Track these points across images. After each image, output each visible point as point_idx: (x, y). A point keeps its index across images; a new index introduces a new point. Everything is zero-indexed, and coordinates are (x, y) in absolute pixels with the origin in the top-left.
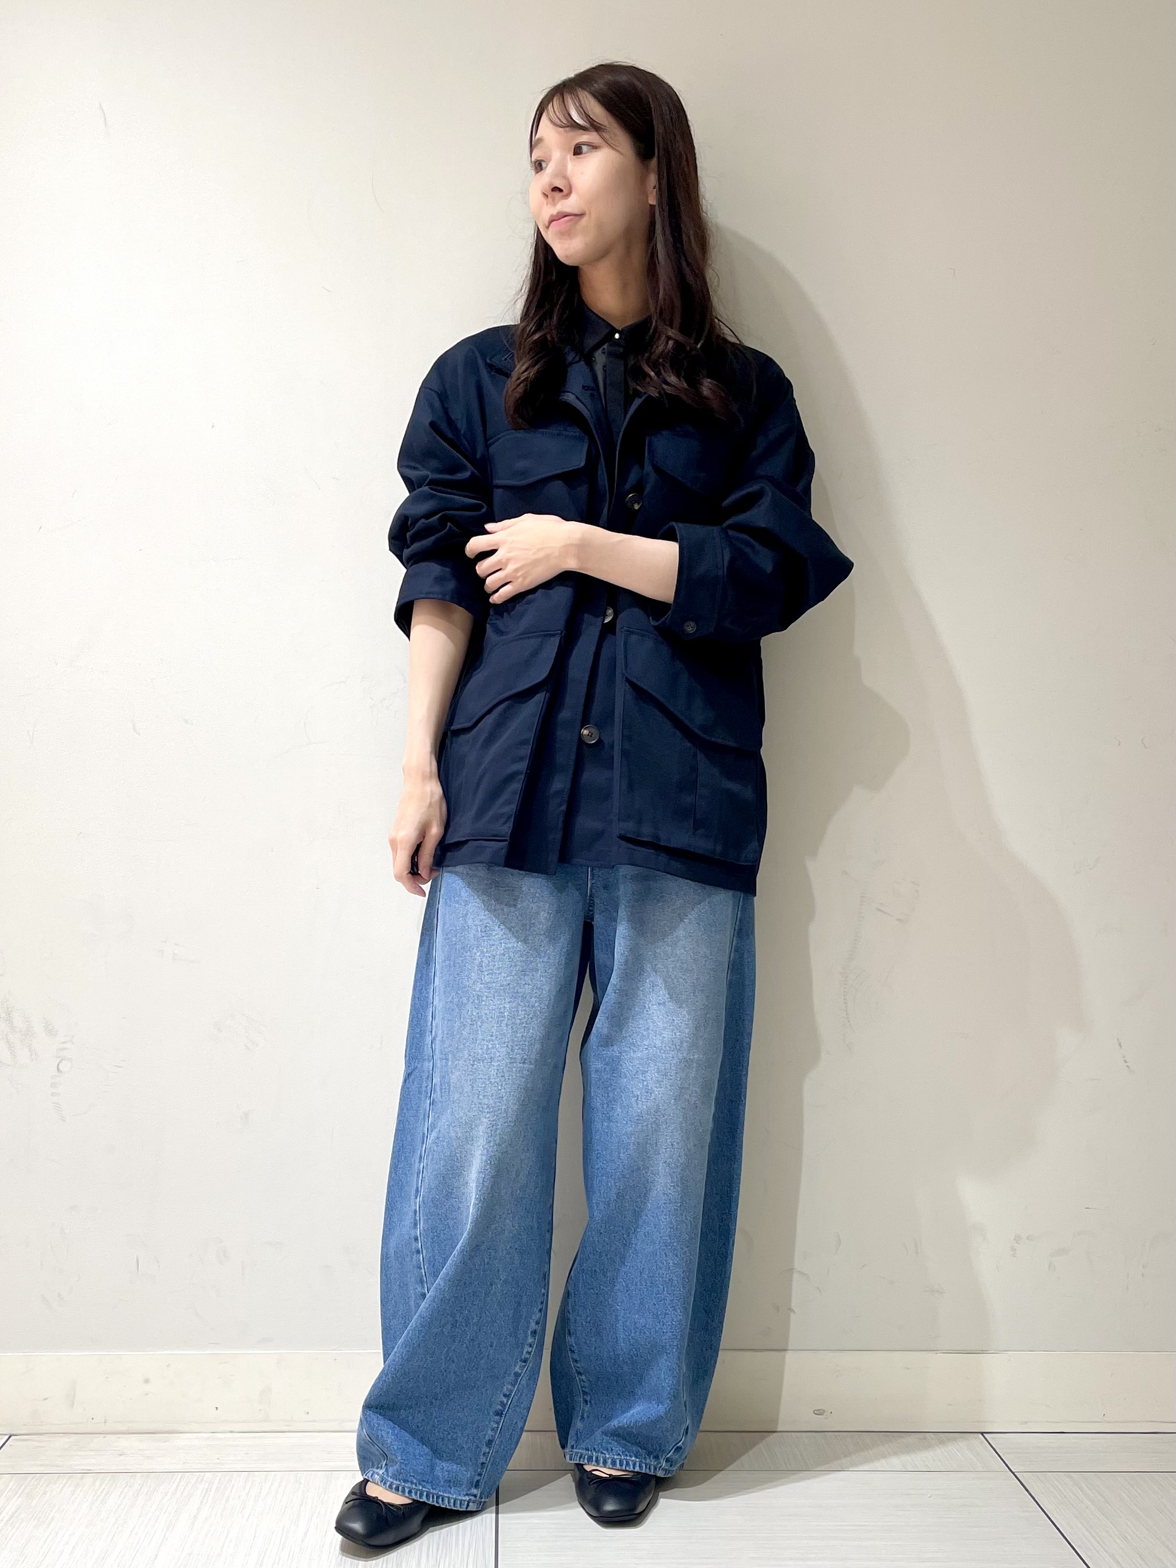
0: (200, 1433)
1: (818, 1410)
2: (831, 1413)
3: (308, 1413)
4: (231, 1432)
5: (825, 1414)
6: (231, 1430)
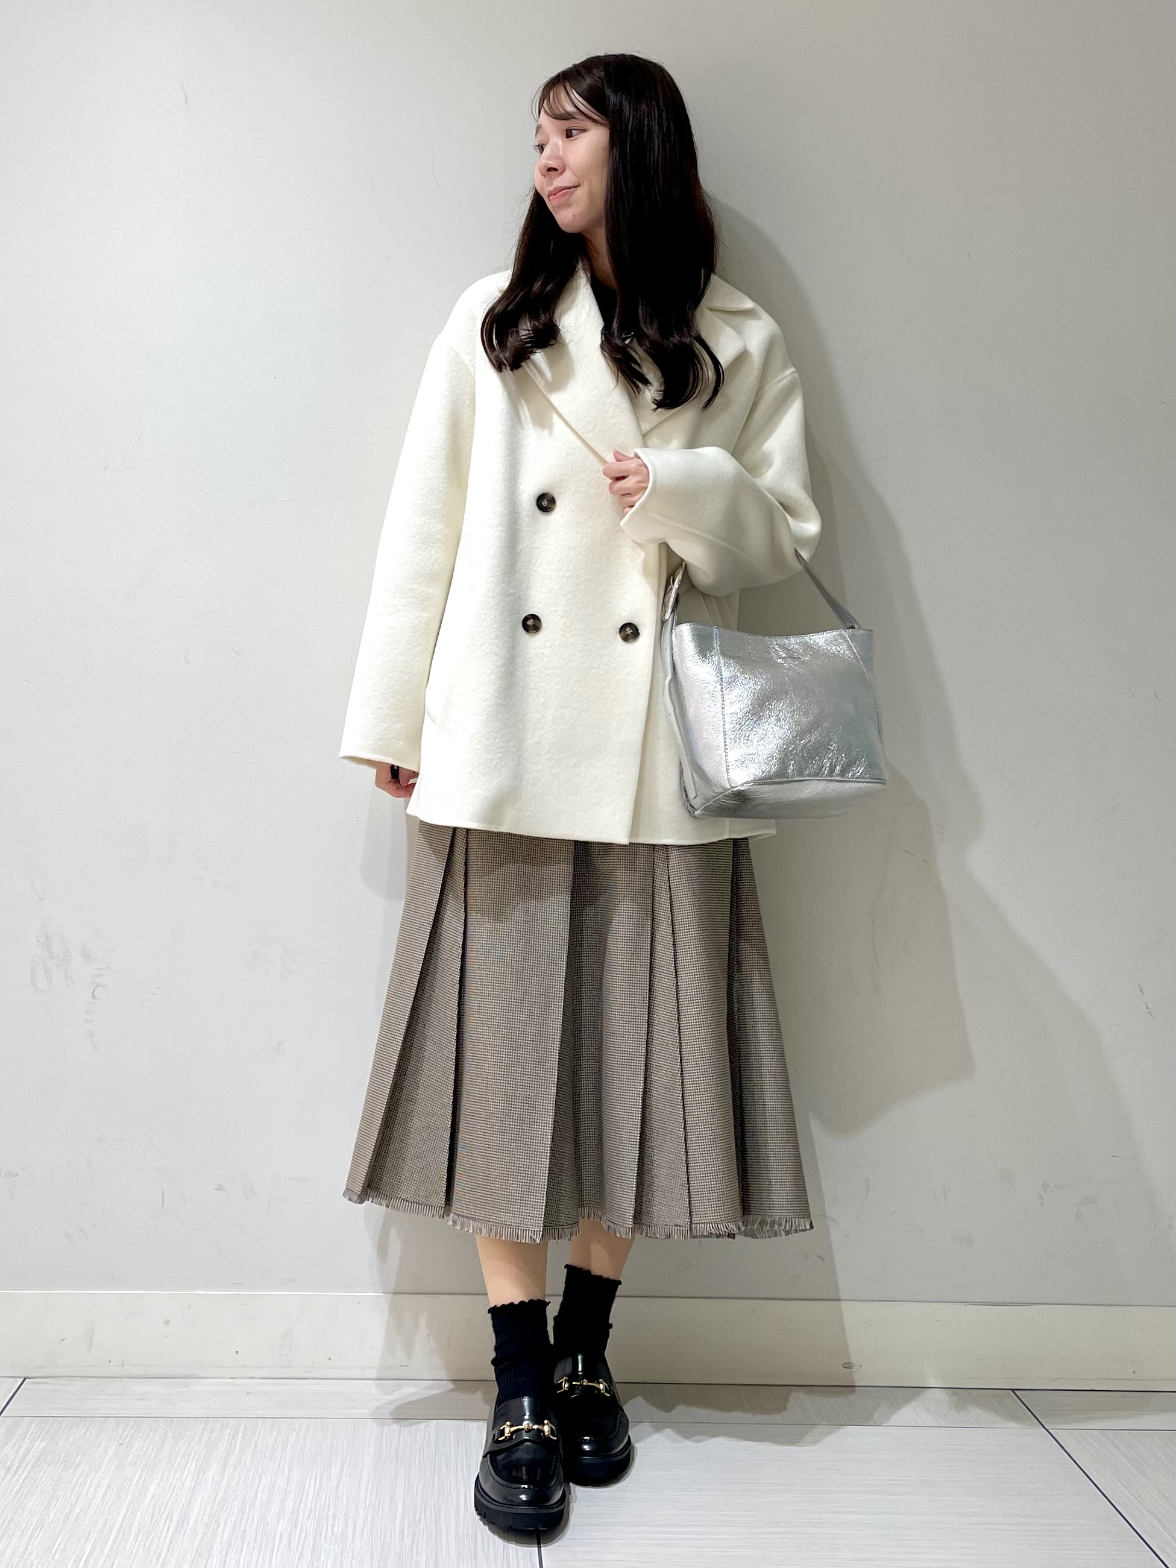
0: (219, 1378)
3: (330, 1359)
4: (251, 1378)
6: (253, 1376)
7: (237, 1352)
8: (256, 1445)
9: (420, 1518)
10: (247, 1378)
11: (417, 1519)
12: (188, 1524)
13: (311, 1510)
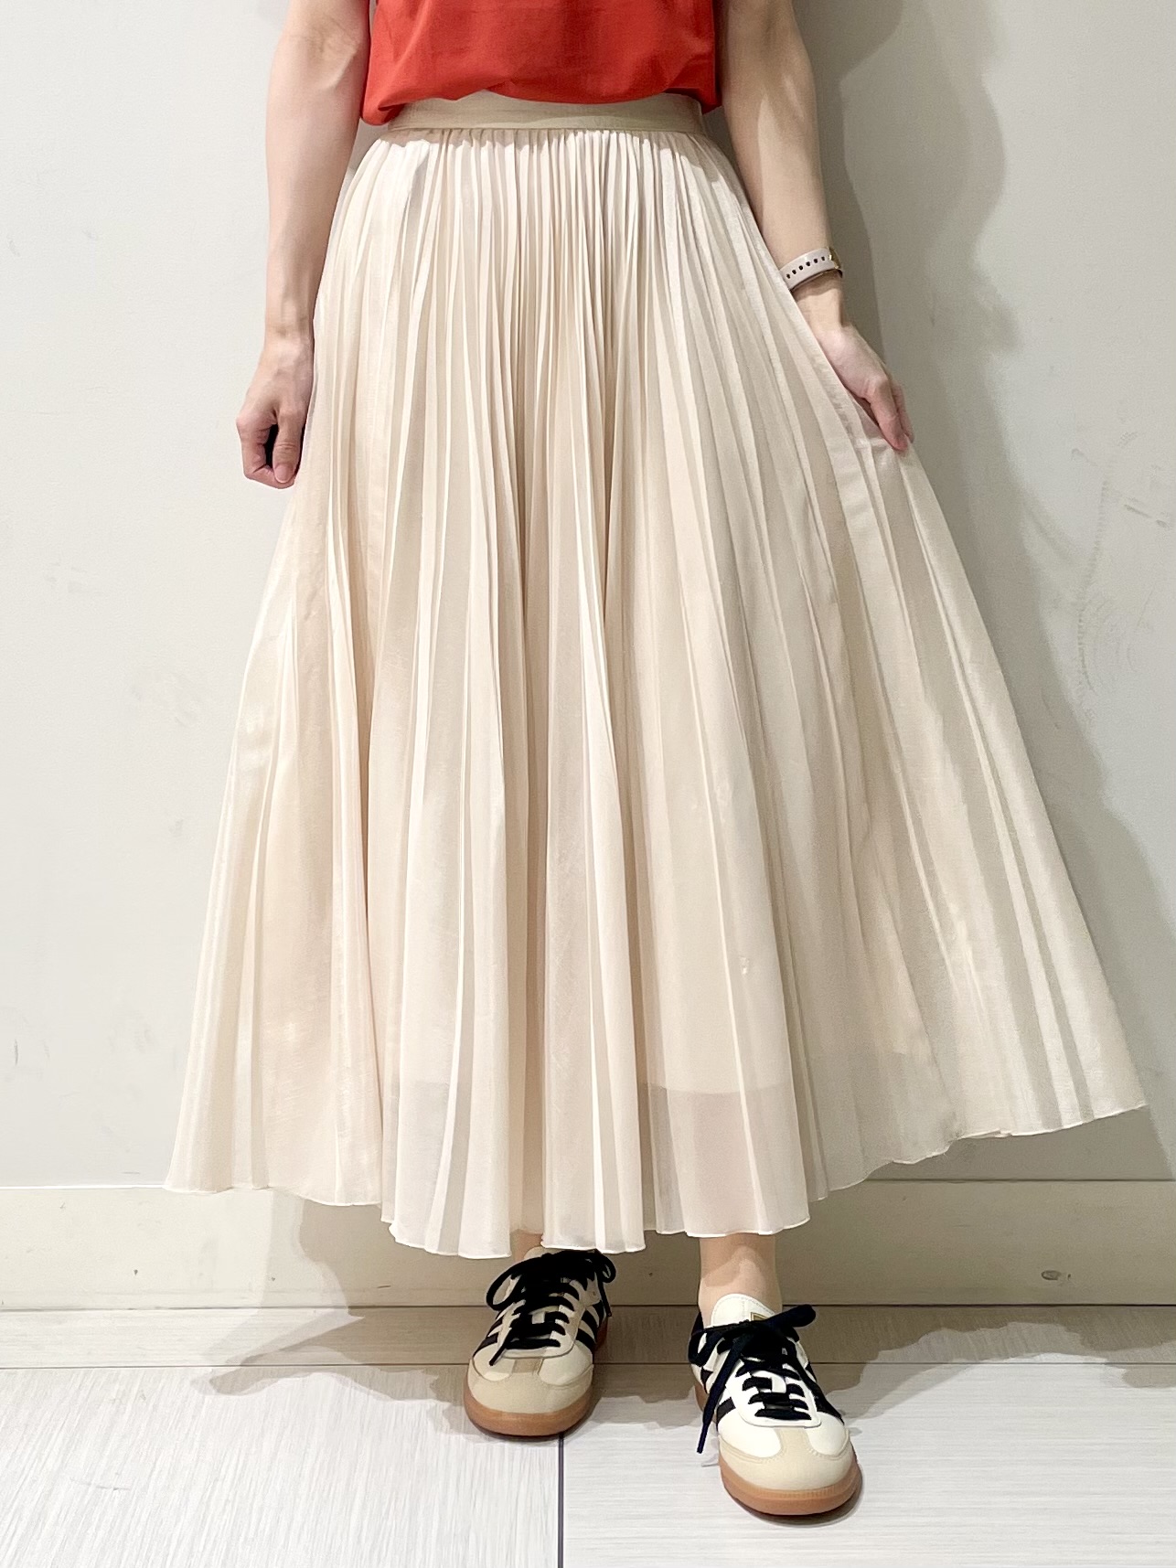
0: (111, 1309)
1: (1048, 1272)
2: (1069, 1276)
3: (274, 1279)
4: (158, 1308)
5: (1059, 1278)
6: (160, 1305)
7: (136, 1272)
8: (155, 1407)
9: (388, 1512)
10: (150, 1309)
11: (384, 1511)
12: (44, 1524)
13: (227, 1500)
